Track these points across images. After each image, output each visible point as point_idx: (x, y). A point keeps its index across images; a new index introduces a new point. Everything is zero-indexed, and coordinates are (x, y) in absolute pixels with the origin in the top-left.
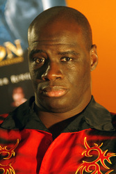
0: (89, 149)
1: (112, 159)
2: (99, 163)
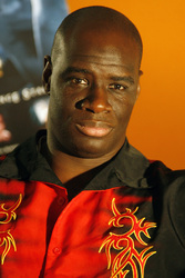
0: (118, 216)
1: (151, 231)
2: (133, 236)
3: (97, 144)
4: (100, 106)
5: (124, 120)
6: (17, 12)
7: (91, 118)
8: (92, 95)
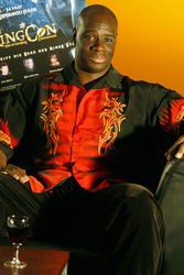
0: (109, 101)
2: (115, 111)
3: (99, 67)
4: (101, 49)
5: (111, 54)
8: (97, 43)
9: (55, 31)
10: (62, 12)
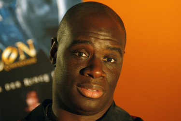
4: (97, 73)
6: (48, 14)
7: (89, 82)
9: (32, 53)
10: (43, 20)
